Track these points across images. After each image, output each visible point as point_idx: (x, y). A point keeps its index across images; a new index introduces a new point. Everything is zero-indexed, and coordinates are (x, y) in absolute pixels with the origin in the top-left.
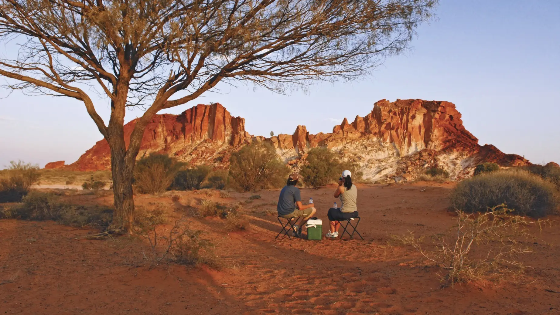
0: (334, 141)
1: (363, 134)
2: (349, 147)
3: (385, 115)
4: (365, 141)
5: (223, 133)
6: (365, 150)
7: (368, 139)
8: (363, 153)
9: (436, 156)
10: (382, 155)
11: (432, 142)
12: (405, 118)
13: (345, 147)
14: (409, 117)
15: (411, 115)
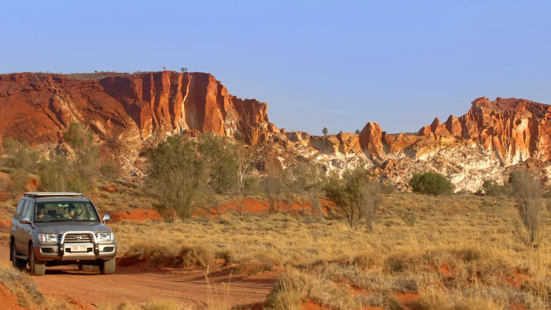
0: (426, 147)
1: (458, 139)
2: (444, 154)
3: (486, 117)
4: (462, 147)
5: (223, 122)
6: (463, 158)
7: (466, 144)
8: (462, 162)
9: (544, 167)
10: (484, 165)
11: (538, 150)
12: (509, 121)
13: (440, 155)
14: (514, 122)
15: (516, 119)
